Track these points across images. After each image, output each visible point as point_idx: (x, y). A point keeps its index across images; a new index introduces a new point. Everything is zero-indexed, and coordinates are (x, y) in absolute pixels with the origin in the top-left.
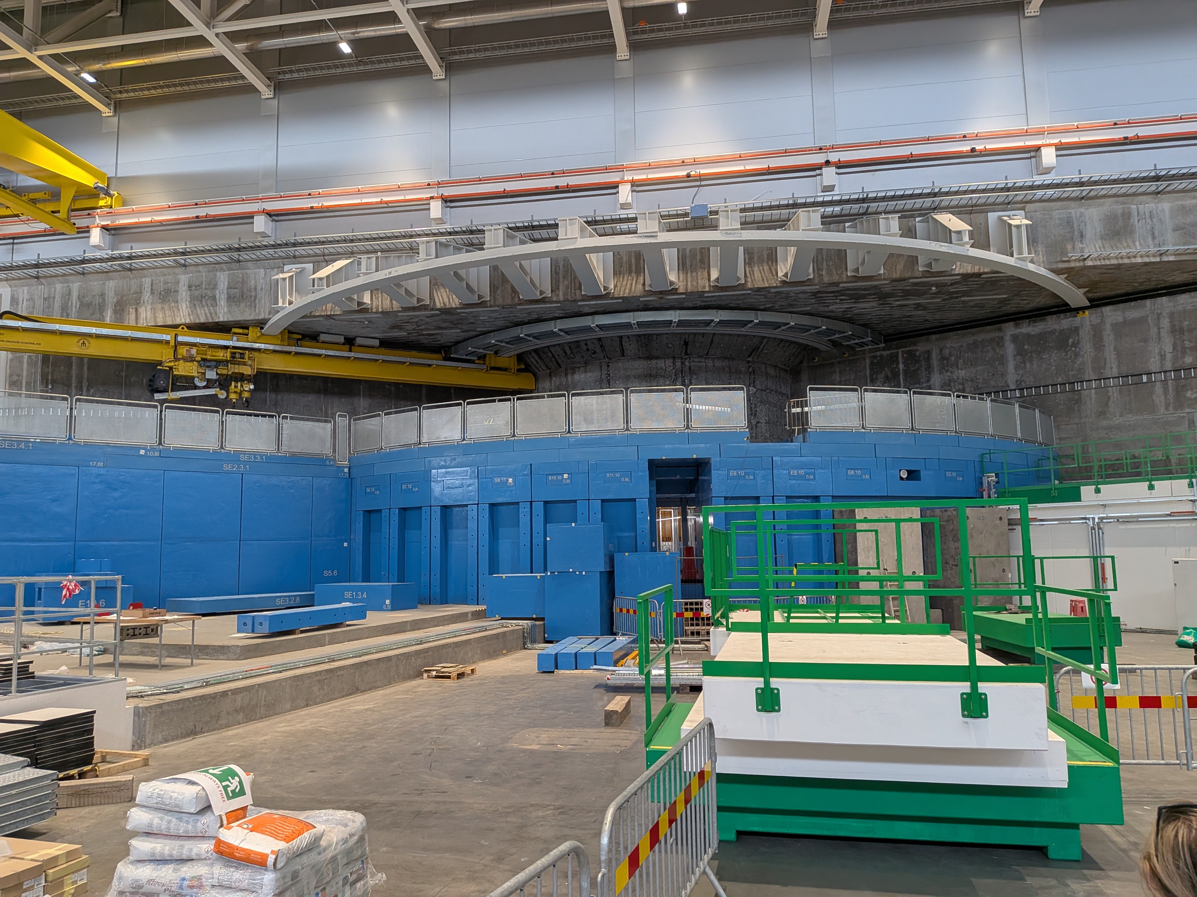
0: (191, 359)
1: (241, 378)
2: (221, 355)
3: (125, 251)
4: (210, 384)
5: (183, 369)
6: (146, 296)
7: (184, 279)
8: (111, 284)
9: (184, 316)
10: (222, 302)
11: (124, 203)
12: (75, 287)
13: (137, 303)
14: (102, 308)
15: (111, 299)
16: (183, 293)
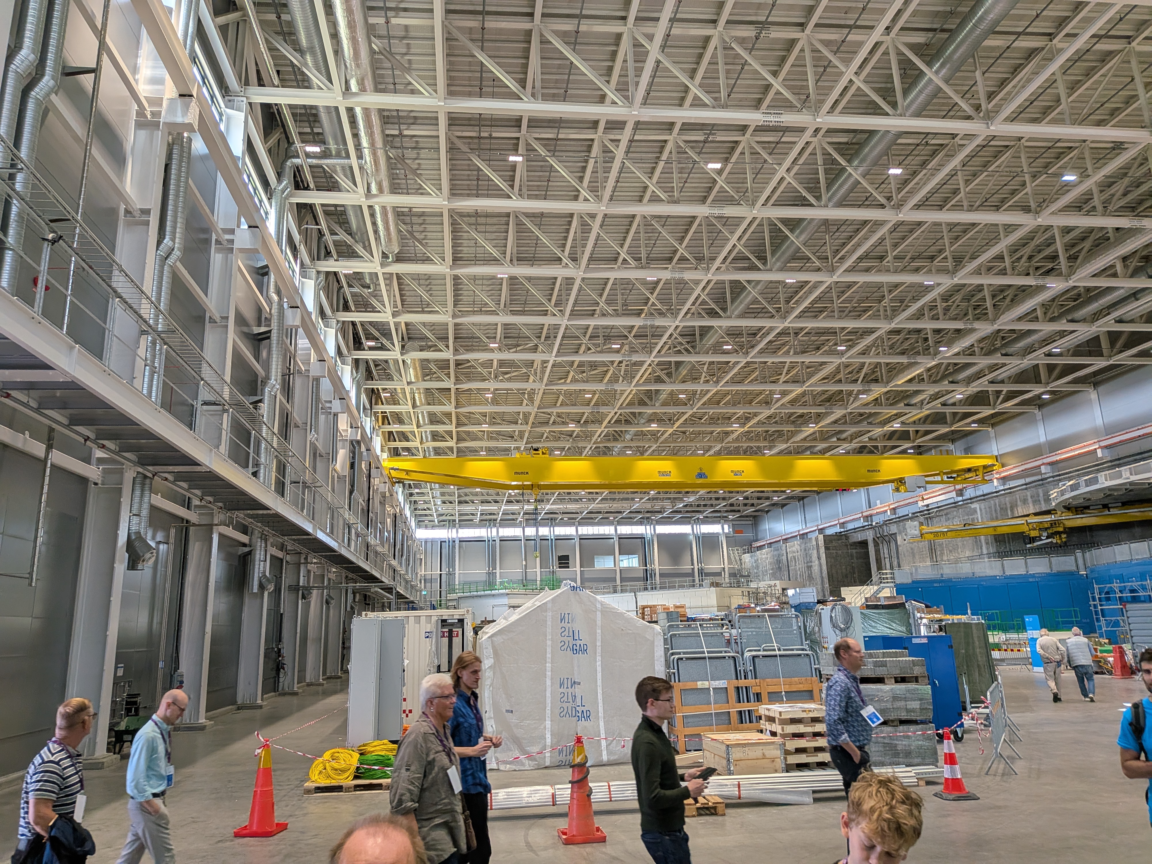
0: (1035, 529)
1: (1059, 533)
2: (1046, 526)
3: (1007, 487)
4: (1048, 538)
5: (1033, 534)
6: (1019, 503)
7: (1029, 493)
8: (1007, 499)
9: (1032, 511)
10: (1042, 502)
11: (1003, 466)
12: (997, 501)
13: (1017, 506)
14: (1006, 509)
15: (1009, 506)
16: (1030, 500)
